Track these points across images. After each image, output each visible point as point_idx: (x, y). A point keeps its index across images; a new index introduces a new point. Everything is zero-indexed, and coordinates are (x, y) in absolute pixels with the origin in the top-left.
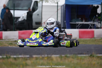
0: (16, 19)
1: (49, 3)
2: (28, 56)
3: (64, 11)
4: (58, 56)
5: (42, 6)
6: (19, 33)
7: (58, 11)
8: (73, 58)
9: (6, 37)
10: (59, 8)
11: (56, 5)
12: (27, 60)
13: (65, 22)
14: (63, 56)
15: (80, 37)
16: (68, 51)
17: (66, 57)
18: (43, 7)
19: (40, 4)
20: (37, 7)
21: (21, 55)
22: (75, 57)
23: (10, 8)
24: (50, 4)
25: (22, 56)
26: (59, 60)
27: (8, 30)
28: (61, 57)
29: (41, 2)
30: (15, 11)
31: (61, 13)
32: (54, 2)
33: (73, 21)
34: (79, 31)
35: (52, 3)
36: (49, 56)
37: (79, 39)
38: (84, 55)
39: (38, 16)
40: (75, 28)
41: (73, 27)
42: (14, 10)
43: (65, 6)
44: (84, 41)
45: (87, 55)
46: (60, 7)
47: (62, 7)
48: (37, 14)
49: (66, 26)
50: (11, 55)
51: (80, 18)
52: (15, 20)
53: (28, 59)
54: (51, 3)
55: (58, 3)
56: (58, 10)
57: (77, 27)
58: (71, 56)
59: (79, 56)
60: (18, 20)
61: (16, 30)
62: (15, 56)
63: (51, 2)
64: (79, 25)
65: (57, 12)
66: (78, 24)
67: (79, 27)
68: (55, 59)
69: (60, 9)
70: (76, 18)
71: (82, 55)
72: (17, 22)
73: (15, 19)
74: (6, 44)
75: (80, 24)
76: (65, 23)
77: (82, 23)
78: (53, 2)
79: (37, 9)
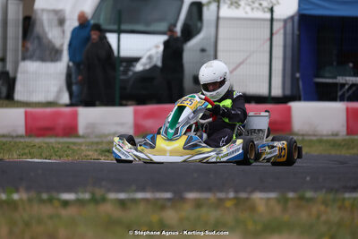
0: (124, 64)
1: (241, 8)
2: (168, 195)
3: (295, 37)
4: (273, 195)
5: (218, 18)
6: (136, 113)
7: (274, 37)
8: (325, 203)
9: (91, 126)
10: (278, 26)
11: (268, 16)
12: (163, 208)
13: (298, 75)
14: (291, 195)
15: (350, 131)
16: (308, 179)
17: (302, 198)
18: (221, 23)
19: (209, 13)
20: (199, 24)
21: (143, 189)
22: (334, 200)
23: (104, 26)
24: (246, 13)
25: (148, 195)
26: (278, 209)
28: (284, 201)
29: (213, 6)
30: (123, 36)
31: (285, 47)
32: (261, 4)
33: (327, 75)
34: (347, 109)
35: (253, 9)
36: (243, 195)
37: (348, 137)
39: (204, 54)
40: (333, 99)
41: (326, 93)
42: (119, 32)
43: (296, 19)
46: (281, 24)
47: (289, 25)
48: (199, 48)
49: (302, 93)
50: (109, 190)
51: (351, 65)
52: (122, 69)
53: (169, 204)
54: (248, 9)
55: (275, 9)
56: (272, 34)
57: (340, 93)
58: (320, 195)
59: (347, 195)
60: (132, 68)
61: (124, 102)
62: (122, 196)
63: (249, 5)
64: (347, 87)
65: (268, 43)
66: (343, 85)
67: (347, 95)
68: (262, 208)
69: (282, 31)
70: (335, 63)
72: (130, 73)
73: (121, 66)
74: (90, 153)
75: (351, 83)
76: (298, 79)
78: (256, 5)
79: (198, 31)
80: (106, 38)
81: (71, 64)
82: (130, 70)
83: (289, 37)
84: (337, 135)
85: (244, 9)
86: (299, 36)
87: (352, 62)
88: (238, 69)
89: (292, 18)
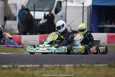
0: (36, 21)
1: (74, 3)
3: (91, 12)
4: (72, 65)
5: (66, 6)
8: (88, 68)
11: (82, 5)
12: (36, 70)
13: (92, 25)
14: (77, 65)
15: (108, 42)
16: (86, 59)
17: (81, 66)
18: (67, 8)
19: (63, 5)
20: (61, 8)
22: (91, 67)
25: (31, 66)
26: (72, 70)
27: (28, 34)
28: (75, 67)
29: (65, 3)
30: (36, 12)
31: (88, 15)
32: (80, 2)
33: (101, 24)
34: (108, 35)
35: (77, 3)
36: (62, 65)
37: (108, 44)
38: (102, 65)
40: (103, 32)
41: (101, 30)
42: (34, 11)
43: (91, 6)
44: (112, 47)
45: (106, 65)
46: (86, 8)
47: (89, 8)
48: (61, 16)
49: (94, 30)
52: (36, 23)
53: (38, 68)
54: (76, 3)
55: (84, 3)
56: (83, 12)
58: (87, 65)
59: (96, 65)
60: (39, 23)
61: (37, 33)
63: (76, 2)
64: (107, 28)
65: (82, 14)
66: (106, 28)
67: (107, 31)
69: (87, 11)
70: (104, 21)
71: (100, 65)
72: (38, 24)
73: (35, 22)
74: (22, 50)
75: (109, 27)
77: (111, 27)
79: (60, 10)
80: (30, 13)
81: (19, 21)
82: (38, 23)
83: (89, 12)
84: (104, 44)
85: (75, 3)
86: (92, 12)
87: (109, 20)
88: (73, 23)
89: (90, 6)
